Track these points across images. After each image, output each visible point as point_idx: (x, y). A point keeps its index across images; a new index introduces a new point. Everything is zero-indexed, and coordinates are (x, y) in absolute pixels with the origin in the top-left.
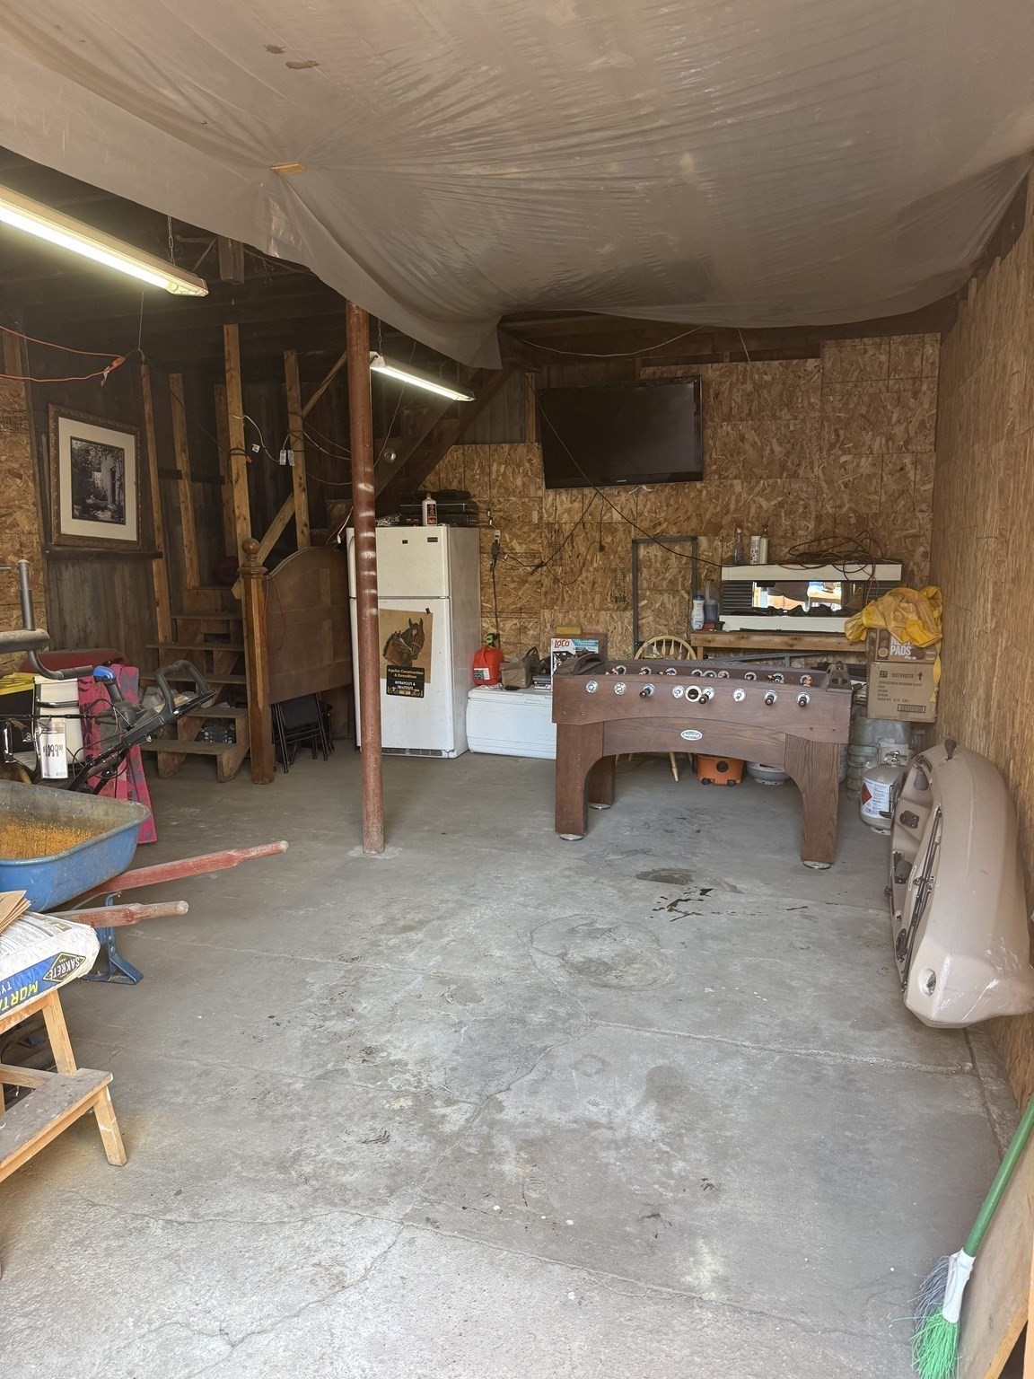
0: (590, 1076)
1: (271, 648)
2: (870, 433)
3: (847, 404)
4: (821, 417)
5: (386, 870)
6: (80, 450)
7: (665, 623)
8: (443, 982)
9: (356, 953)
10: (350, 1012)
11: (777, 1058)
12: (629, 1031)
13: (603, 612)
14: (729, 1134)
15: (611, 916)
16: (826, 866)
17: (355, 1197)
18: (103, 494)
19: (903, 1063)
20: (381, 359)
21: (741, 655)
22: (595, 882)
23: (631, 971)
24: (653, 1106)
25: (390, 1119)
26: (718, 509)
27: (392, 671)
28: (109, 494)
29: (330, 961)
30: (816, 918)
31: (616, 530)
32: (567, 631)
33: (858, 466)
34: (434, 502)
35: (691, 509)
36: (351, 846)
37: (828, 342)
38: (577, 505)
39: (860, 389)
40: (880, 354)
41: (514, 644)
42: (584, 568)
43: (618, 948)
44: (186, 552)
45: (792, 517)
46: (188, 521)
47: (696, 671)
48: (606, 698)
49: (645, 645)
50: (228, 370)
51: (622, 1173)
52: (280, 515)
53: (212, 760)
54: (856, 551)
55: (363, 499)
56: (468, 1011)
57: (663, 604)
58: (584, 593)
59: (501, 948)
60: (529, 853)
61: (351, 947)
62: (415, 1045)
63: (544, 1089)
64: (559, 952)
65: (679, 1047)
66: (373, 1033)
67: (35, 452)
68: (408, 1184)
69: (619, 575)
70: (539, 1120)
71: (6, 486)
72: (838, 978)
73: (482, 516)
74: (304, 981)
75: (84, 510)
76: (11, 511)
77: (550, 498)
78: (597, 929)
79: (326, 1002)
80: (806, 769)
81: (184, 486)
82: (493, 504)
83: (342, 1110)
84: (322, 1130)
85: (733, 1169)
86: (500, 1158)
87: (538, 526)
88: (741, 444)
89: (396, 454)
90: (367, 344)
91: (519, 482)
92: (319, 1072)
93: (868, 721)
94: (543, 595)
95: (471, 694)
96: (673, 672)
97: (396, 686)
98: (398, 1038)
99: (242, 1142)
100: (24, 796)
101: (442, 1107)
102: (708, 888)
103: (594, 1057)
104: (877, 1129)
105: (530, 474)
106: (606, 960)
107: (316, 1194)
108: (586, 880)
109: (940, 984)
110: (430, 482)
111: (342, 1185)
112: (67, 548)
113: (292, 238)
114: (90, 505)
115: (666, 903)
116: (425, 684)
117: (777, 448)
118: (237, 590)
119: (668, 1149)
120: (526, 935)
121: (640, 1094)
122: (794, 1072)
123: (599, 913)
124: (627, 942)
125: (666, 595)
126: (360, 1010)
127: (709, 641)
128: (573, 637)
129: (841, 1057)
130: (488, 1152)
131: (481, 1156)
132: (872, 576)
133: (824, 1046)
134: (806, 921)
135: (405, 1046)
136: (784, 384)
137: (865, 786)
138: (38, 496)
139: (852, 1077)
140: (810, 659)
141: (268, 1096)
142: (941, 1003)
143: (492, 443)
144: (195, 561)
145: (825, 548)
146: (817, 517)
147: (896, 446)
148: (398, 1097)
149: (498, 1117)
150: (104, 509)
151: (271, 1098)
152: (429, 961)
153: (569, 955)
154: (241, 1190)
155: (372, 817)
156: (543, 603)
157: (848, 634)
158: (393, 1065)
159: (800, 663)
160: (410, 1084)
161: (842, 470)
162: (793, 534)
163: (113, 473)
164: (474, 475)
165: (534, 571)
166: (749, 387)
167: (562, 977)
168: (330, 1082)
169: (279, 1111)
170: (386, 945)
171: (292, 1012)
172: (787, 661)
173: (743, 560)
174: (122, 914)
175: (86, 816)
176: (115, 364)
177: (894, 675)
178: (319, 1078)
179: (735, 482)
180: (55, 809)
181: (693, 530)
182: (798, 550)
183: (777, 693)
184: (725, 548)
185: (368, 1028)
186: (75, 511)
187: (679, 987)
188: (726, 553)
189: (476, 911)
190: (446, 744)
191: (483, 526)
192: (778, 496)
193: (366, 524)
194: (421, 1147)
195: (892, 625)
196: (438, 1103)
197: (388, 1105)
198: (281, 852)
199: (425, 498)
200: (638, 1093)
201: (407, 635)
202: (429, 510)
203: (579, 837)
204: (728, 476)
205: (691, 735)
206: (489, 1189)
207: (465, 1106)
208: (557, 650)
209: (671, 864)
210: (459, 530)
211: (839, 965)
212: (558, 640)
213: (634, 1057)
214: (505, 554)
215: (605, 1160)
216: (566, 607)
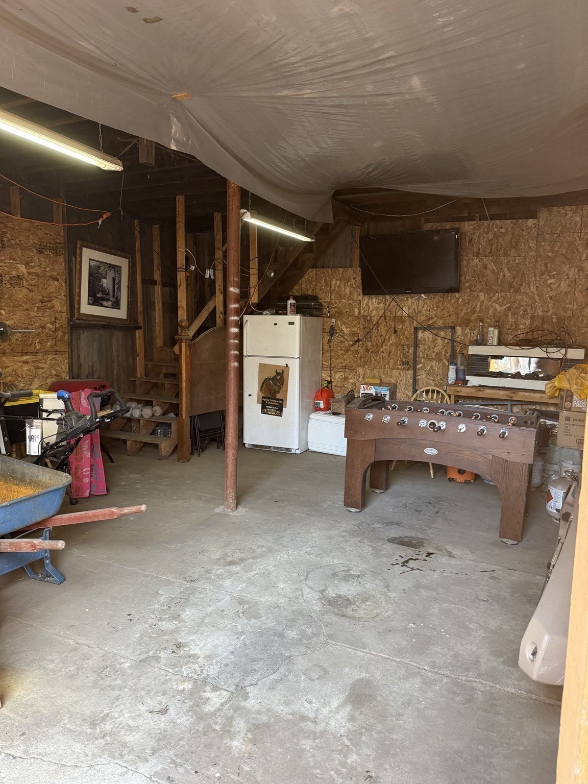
0: (312, 680)
1: (192, 383)
2: (568, 266)
3: (553, 247)
4: (536, 255)
5: (233, 523)
6: (94, 266)
7: (433, 379)
8: (241, 602)
9: (195, 577)
10: (176, 617)
11: (445, 681)
12: (349, 650)
13: (395, 371)
14: (395, 737)
15: (363, 566)
16: (515, 542)
17: (129, 753)
18: (107, 291)
19: (533, 696)
20: (248, 214)
21: (480, 401)
22: (359, 541)
23: (364, 607)
24: (348, 708)
25: (174, 696)
26: (469, 310)
27: (265, 400)
28: (111, 292)
29: (178, 581)
30: (498, 579)
31: (405, 321)
32: (372, 381)
33: (559, 286)
34: (294, 302)
35: (452, 310)
36: (218, 505)
37: (542, 208)
38: (381, 305)
39: (561, 238)
40: (576, 216)
41: (341, 387)
42: (385, 344)
43: (360, 589)
44: (157, 326)
45: (516, 316)
46: (159, 309)
47: (442, 410)
48: (376, 424)
49: (418, 392)
50: (178, 222)
51: (312, 759)
52: (207, 307)
53: (156, 446)
54: (556, 339)
55: (232, 297)
56: (249, 624)
57: (432, 367)
58: (384, 358)
59: (285, 582)
60: (324, 518)
61: (193, 573)
62: (208, 645)
63: (280, 687)
64: (321, 588)
65: (379, 665)
66: (186, 633)
67: (67, 266)
68: (166, 748)
69: (406, 348)
70: (269, 710)
71: (48, 285)
72: (503, 625)
73: (325, 311)
74: (157, 592)
75: (95, 300)
76: (50, 299)
77: (366, 301)
78: (351, 574)
79: (165, 608)
80: (505, 479)
81: (158, 289)
82: (332, 303)
83: (147, 686)
84: (128, 700)
85: (391, 766)
86: (232, 736)
87: (357, 317)
88: (484, 271)
89: (274, 273)
90: (238, 204)
91: (348, 291)
92: (143, 657)
93: (557, 449)
94: (359, 358)
95: (311, 416)
96: (427, 410)
97: (267, 409)
98: (199, 639)
99: (76, 702)
100: (8, 465)
101: (209, 692)
102: (432, 552)
103: (320, 666)
104: (503, 747)
105: (354, 286)
106: (350, 597)
107: (106, 747)
108: (354, 540)
109: (540, 654)
110: (296, 290)
111: (125, 743)
112: (84, 322)
113: (185, 139)
114: (99, 298)
115: (402, 560)
116: (283, 409)
117: (507, 274)
118: (176, 349)
119: (349, 744)
120: (304, 575)
121: (342, 698)
122: (454, 693)
123: (356, 564)
124: (368, 586)
125: (434, 362)
126: (183, 616)
127: (458, 392)
128: (374, 385)
129: (490, 685)
130: (227, 731)
131: (221, 732)
132: (565, 355)
133: (480, 676)
134: (491, 581)
135: (202, 645)
136: (513, 234)
137: (549, 491)
138: (68, 291)
139: (494, 702)
140: (524, 406)
141: (105, 670)
142: (540, 669)
143: (333, 268)
144: (162, 332)
145: (536, 336)
146: (531, 317)
147: (584, 274)
148: (184, 681)
149: (243, 704)
150: (107, 300)
151: (106, 672)
152: (237, 587)
153: (327, 592)
154: (61, 738)
155: (229, 489)
156: (358, 363)
157: (547, 391)
158: (190, 657)
159: (518, 408)
160: (195, 673)
161: (549, 288)
162: (516, 327)
163: (114, 280)
164: (322, 286)
165: (354, 344)
166: (490, 236)
167: (317, 607)
168: (146, 664)
169: (108, 682)
170: (215, 573)
171: (142, 613)
172: (509, 406)
173: (483, 342)
174: (30, 545)
175: (40, 480)
176: (105, 217)
177: (575, 420)
178: (141, 661)
179: (480, 294)
180: (23, 474)
181: (452, 322)
182: (519, 337)
183: (487, 429)
184: (472, 334)
185: (184, 629)
186: (90, 301)
187: (392, 621)
188: (473, 337)
189: (278, 554)
190: (294, 445)
191: (325, 317)
192: (507, 303)
193: (233, 312)
194: (185, 720)
195: (574, 388)
196: (208, 689)
197: (176, 686)
198: (141, 512)
199: (289, 299)
200: (341, 697)
201: (274, 379)
202: (291, 305)
203: (359, 510)
204: (476, 290)
205: (431, 451)
206: (218, 759)
207: (224, 693)
208: (364, 392)
209: (413, 534)
210: (308, 318)
211: (506, 615)
212: (365, 386)
213: (347, 670)
214: (337, 333)
215: (303, 747)
216: (372, 366)
